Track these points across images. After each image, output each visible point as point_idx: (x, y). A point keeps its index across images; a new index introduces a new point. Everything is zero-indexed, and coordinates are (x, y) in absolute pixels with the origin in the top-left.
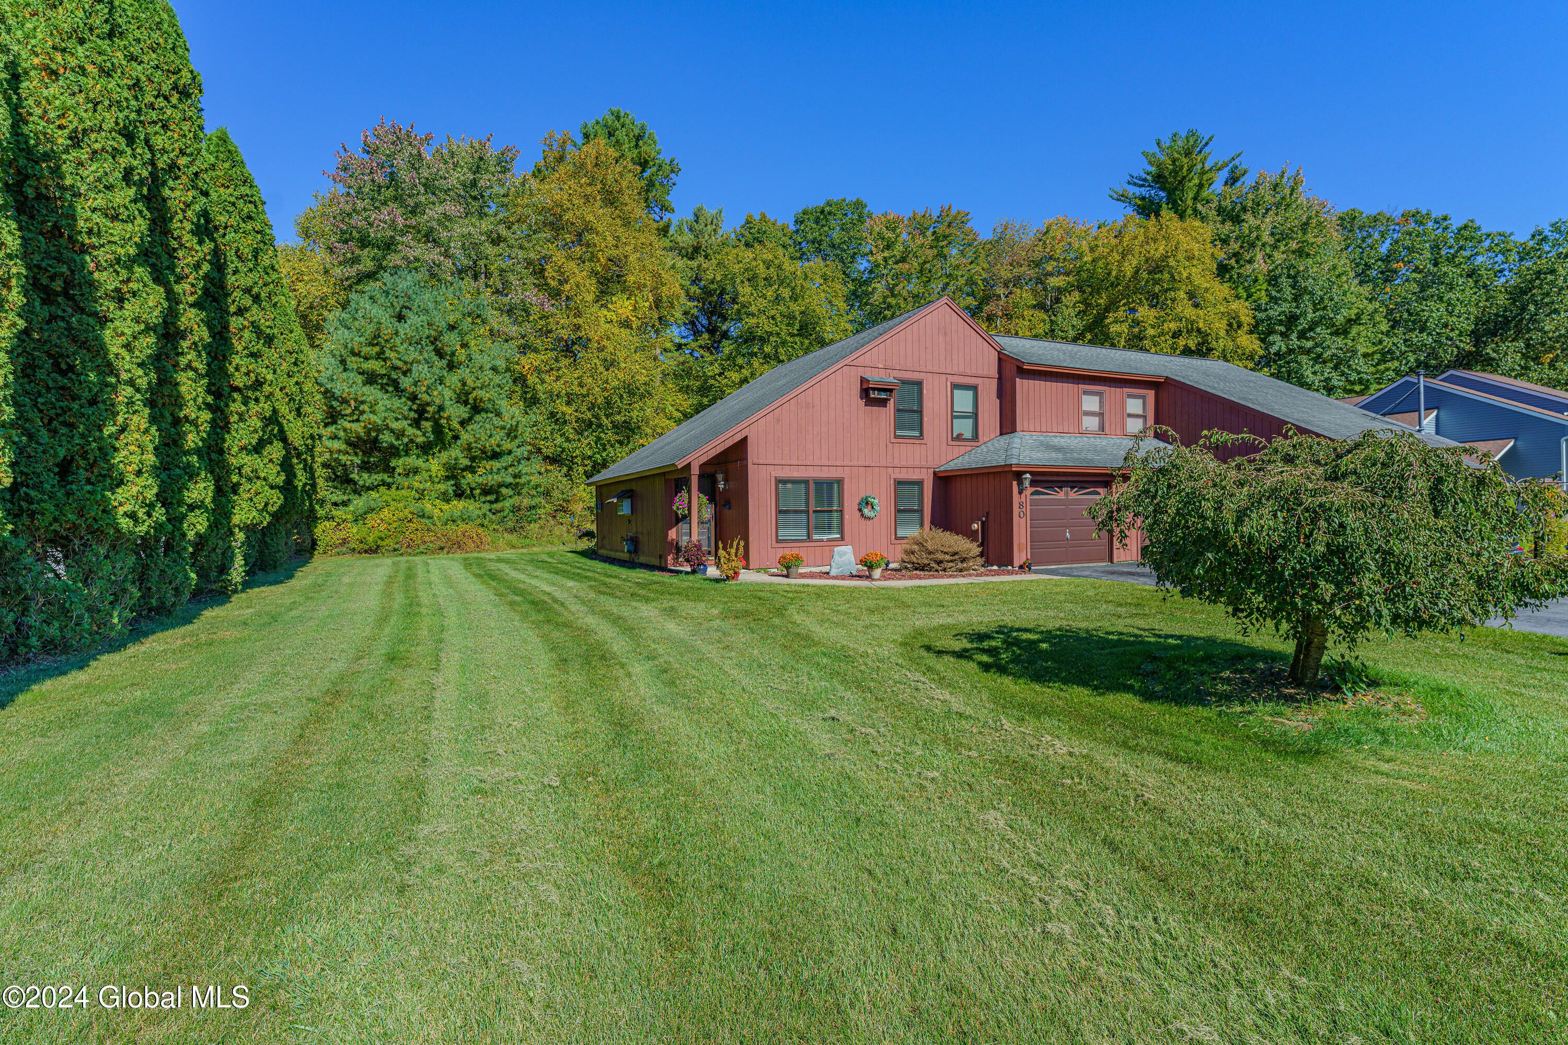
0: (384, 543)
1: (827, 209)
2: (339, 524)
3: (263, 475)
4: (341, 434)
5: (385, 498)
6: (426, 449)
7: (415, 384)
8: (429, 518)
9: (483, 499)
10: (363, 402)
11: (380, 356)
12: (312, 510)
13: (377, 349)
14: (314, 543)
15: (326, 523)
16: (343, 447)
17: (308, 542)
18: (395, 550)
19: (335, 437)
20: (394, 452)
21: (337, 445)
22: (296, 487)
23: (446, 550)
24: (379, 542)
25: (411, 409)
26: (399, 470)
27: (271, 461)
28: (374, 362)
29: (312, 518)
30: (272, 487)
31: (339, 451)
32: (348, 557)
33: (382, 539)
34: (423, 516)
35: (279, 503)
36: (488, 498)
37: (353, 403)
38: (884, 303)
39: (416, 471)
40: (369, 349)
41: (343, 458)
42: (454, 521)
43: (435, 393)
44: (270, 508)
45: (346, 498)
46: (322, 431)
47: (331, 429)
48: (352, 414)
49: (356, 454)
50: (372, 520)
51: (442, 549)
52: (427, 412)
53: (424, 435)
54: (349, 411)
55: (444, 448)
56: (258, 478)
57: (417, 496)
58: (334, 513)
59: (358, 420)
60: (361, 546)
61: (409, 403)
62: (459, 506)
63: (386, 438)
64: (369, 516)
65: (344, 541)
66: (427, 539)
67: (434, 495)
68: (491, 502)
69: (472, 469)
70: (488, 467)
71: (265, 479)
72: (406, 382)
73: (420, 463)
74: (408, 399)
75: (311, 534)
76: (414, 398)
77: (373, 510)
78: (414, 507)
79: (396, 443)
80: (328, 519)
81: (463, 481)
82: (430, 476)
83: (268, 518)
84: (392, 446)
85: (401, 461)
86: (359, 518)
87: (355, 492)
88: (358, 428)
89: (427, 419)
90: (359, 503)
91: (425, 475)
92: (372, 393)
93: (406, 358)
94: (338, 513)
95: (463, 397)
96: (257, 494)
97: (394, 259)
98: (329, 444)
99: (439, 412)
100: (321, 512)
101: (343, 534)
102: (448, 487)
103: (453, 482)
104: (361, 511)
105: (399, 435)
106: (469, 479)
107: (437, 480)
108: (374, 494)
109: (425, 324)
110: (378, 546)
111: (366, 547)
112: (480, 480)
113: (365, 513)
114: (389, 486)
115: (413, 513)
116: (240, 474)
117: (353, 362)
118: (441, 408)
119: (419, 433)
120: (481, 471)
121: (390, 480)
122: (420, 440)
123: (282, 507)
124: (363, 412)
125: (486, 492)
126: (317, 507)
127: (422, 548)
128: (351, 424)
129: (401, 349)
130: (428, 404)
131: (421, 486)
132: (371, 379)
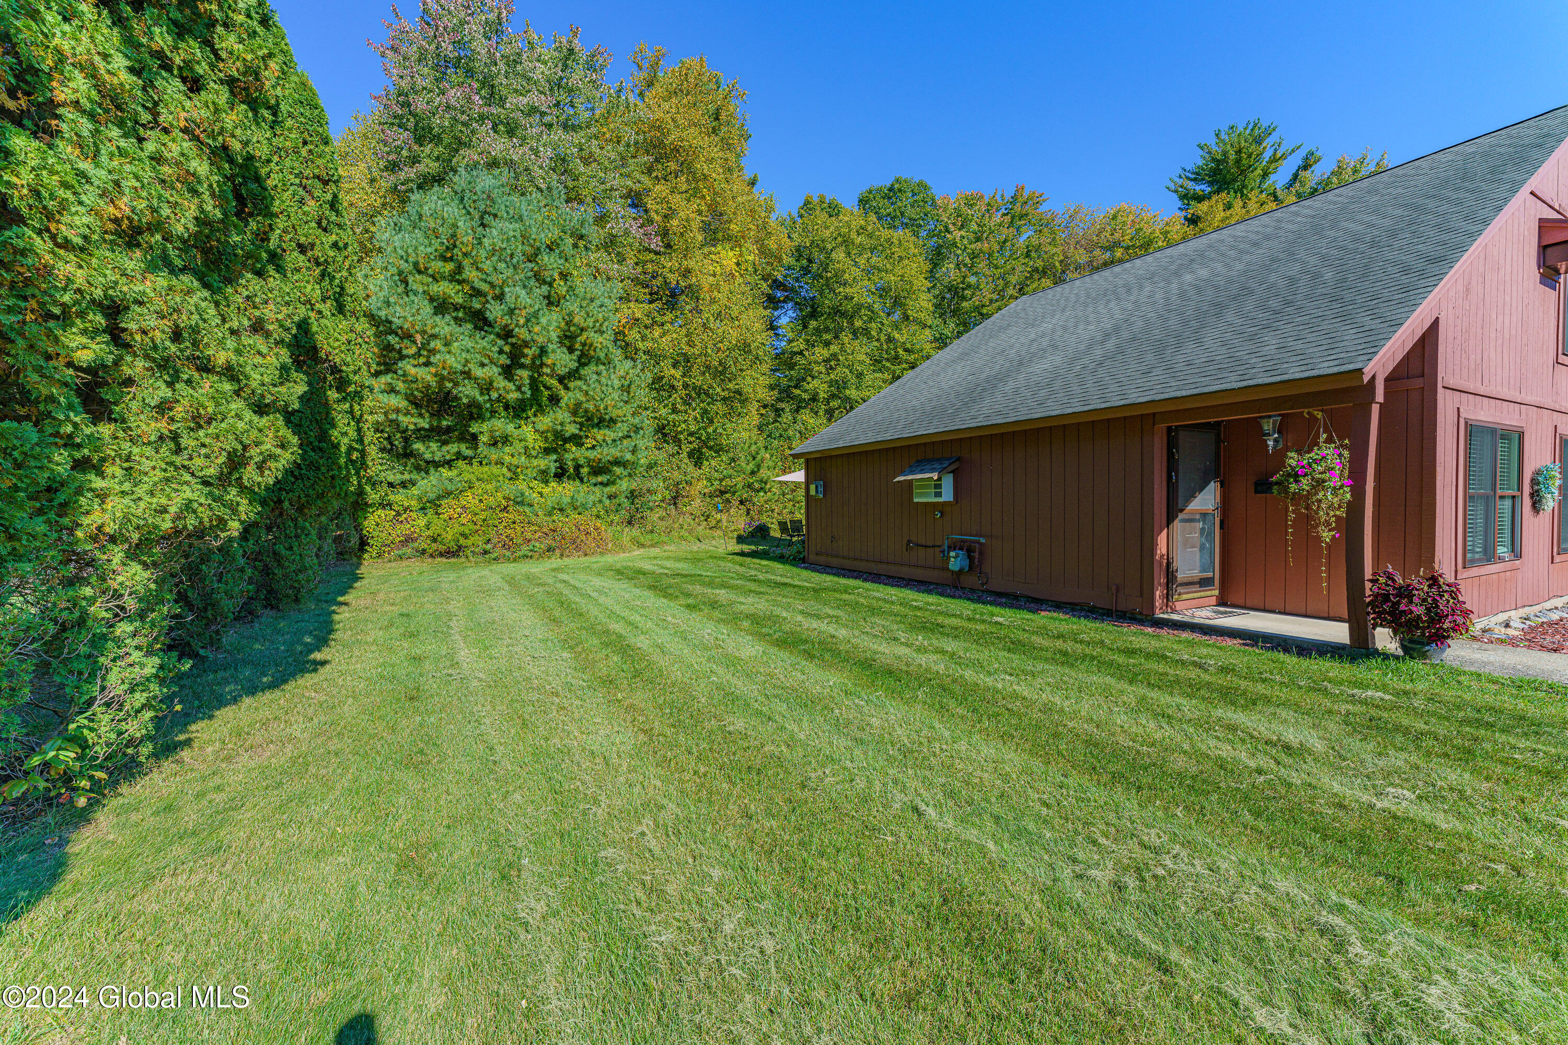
0: (469, 542)
1: (896, 186)
2: (398, 514)
3: (221, 358)
4: (400, 386)
5: (466, 476)
6: (518, 411)
7: (511, 312)
8: (531, 505)
9: (593, 480)
10: (434, 336)
11: (456, 277)
12: (361, 493)
13: (450, 266)
14: (363, 543)
15: (380, 512)
16: (404, 404)
17: (354, 541)
18: (486, 552)
19: (392, 390)
20: (474, 412)
21: (396, 401)
22: (336, 446)
23: (558, 552)
24: (462, 541)
25: (501, 352)
26: (484, 439)
27: (258, 327)
28: (446, 283)
29: (359, 505)
30: (261, 409)
31: (397, 411)
32: (417, 565)
33: (465, 536)
34: (521, 503)
35: (286, 458)
36: (600, 479)
37: (419, 338)
38: (963, 283)
39: (506, 440)
40: (440, 264)
41: (404, 420)
42: (561, 510)
43: (537, 329)
44: (250, 474)
45: (407, 476)
46: (373, 382)
47: (387, 378)
48: (418, 355)
49: (421, 415)
50: (449, 507)
51: (550, 549)
52: (526, 356)
53: (519, 389)
54: (412, 350)
55: (541, 410)
56: (205, 368)
57: (509, 475)
58: (391, 497)
59: (427, 364)
60: (434, 546)
61: (500, 342)
62: (565, 491)
63: (467, 392)
64: (444, 502)
65: (408, 540)
66: (529, 535)
67: (532, 473)
68: (605, 485)
69: (576, 440)
70: (599, 437)
71: (230, 373)
72: (495, 311)
73: (510, 428)
74: (498, 335)
75: (358, 528)
76: (507, 334)
77: (449, 493)
78: (509, 489)
79: (480, 399)
80: (383, 506)
81: (566, 456)
82: (526, 448)
83: (247, 510)
84: (473, 404)
85: (485, 427)
86: (432, 504)
87: (418, 468)
88: (426, 375)
89: (523, 366)
90: (428, 484)
91: (519, 447)
92: (444, 326)
93: (493, 278)
94: (399, 497)
95: (568, 339)
96: (198, 421)
97: (467, 155)
98: (384, 398)
99: (540, 356)
100: (373, 496)
101: (405, 529)
102: (549, 463)
103: (555, 457)
104: (432, 496)
105: (486, 388)
106: (574, 453)
107: (534, 453)
108: (445, 472)
109: (518, 234)
110: (460, 547)
111: (442, 548)
112: (592, 454)
113: (439, 498)
114: (469, 460)
115: (507, 499)
116: (116, 335)
117: (416, 283)
118: (543, 351)
119: (511, 386)
120: (589, 443)
121: (469, 453)
122: (513, 396)
123: (294, 473)
124: (433, 352)
125: (597, 470)
126: (368, 489)
127: (525, 550)
128: (417, 369)
129: (487, 266)
130: (526, 344)
131: (515, 461)
132: (441, 306)
